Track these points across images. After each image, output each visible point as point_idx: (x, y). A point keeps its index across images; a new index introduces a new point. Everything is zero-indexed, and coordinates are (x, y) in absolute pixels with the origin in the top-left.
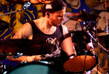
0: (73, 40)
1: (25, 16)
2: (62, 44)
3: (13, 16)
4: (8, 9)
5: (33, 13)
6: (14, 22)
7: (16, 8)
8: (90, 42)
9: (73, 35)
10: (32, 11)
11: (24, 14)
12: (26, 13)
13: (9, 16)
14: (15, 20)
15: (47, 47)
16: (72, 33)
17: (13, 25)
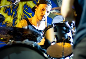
0: (55, 30)
1: (24, 17)
2: (46, 34)
3: (15, 17)
4: (11, 11)
5: (31, 15)
6: (16, 22)
7: (17, 10)
8: (69, 32)
9: (55, 26)
10: (31, 14)
11: (24, 16)
12: (25, 15)
13: (11, 17)
14: (17, 20)
15: (34, 35)
16: (54, 25)
17: (15, 24)
